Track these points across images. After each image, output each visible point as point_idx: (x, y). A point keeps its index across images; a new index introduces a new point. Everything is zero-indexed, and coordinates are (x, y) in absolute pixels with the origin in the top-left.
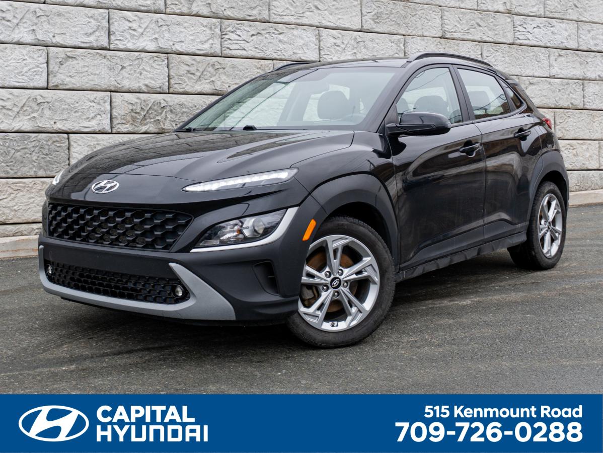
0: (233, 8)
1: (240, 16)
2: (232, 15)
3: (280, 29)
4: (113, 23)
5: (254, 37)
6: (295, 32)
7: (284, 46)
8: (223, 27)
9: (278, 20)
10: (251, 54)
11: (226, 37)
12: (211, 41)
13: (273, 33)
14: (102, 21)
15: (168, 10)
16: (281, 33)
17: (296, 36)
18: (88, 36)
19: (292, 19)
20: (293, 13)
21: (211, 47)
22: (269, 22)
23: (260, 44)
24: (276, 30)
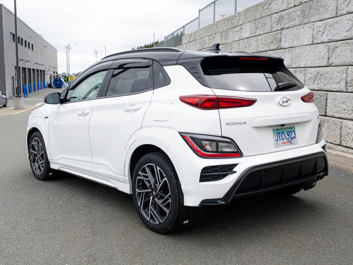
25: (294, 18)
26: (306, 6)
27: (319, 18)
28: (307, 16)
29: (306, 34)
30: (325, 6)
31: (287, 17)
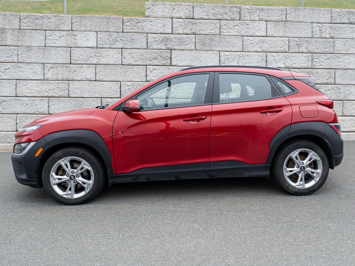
0: (318, 49)
1: (320, 52)
2: (317, 52)
3: (339, 56)
4: (268, 58)
5: (326, 60)
6: (345, 57)
7: (340, 63)
8: (313, 57)
9: (338, 52)
10: (325, 67)
11: (314, 60)
12: (307, 63)
13: (335, 58)
14: (264, 57)
15: (290, 51)
16: (338, 58)
17: (346, 59)
18: (258, 63)
19: (344, 52)
20: (345, 49)
21: (307, 65)
22: (333, 54)
23: (329, 63)
24: (336, 57)
25: (188, 43)
26: (206, 37)
27: (224, 49)
28: (207, 45)
29: (211, 58)
30: (230, 42)
31: (177, 40)
